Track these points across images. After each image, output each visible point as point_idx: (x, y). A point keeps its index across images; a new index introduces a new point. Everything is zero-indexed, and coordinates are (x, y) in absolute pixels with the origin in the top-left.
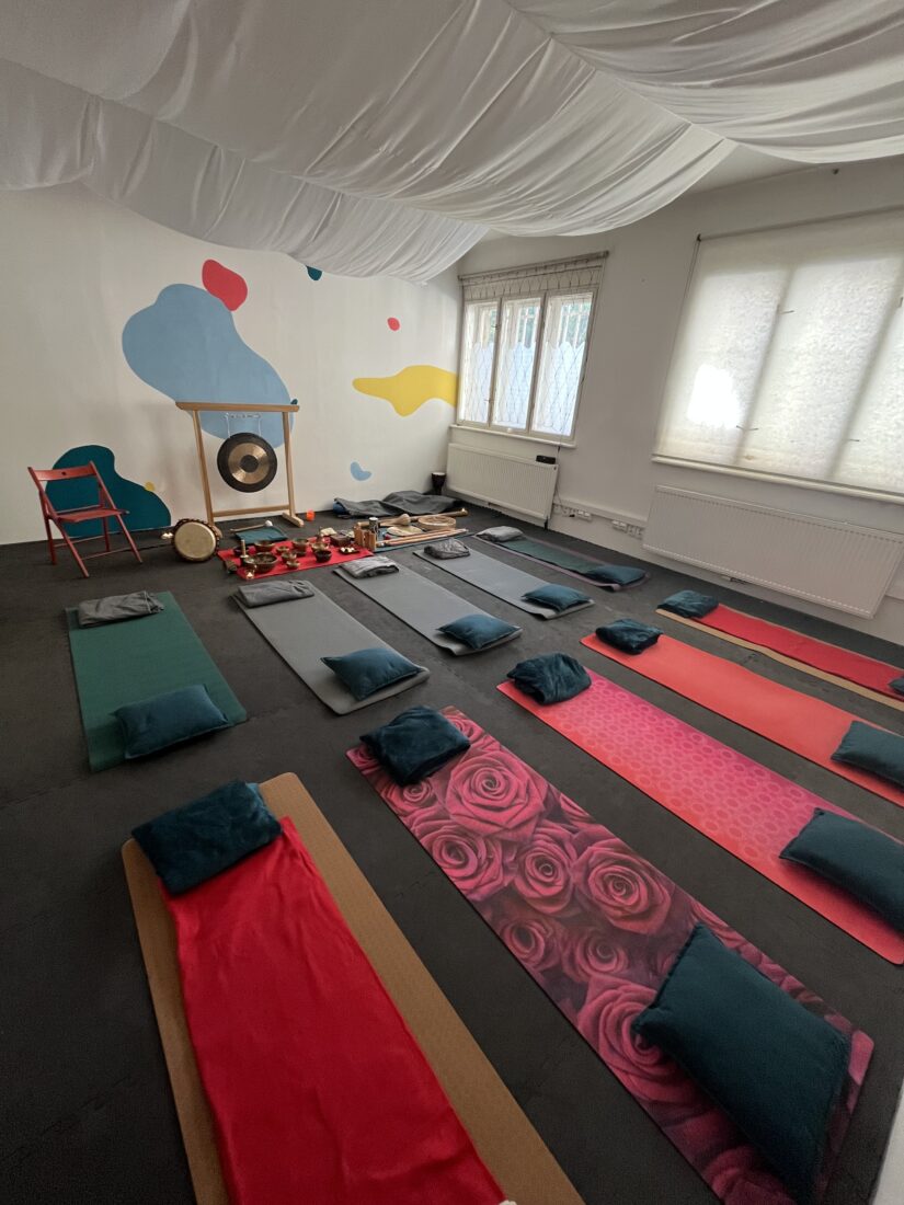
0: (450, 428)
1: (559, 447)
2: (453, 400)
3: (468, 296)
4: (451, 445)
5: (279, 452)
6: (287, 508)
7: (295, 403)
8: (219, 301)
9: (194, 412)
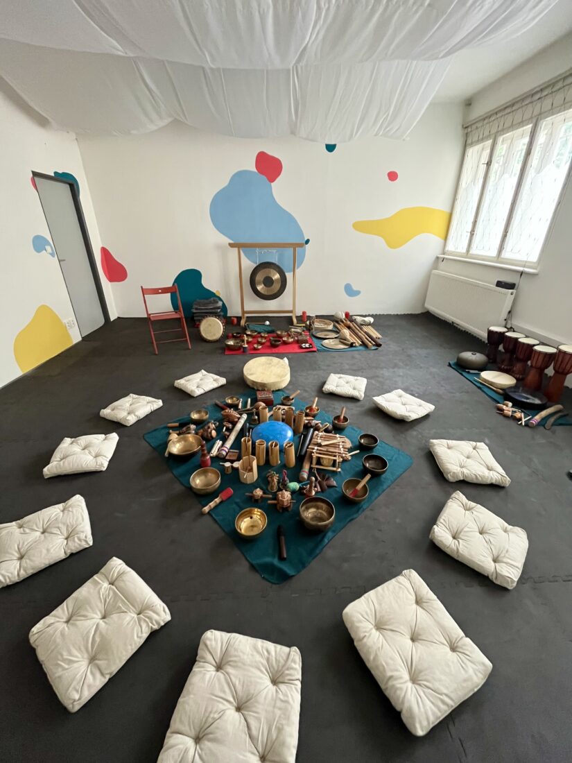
0: (438, 258)
1: (522, 273)
2: (444, 236)
3: (469, 141)
4: (435, 271)
5: (289, 276)
6: (291, 312)
7: (307, 242)
8: (264, 178)
9: (236, 249)
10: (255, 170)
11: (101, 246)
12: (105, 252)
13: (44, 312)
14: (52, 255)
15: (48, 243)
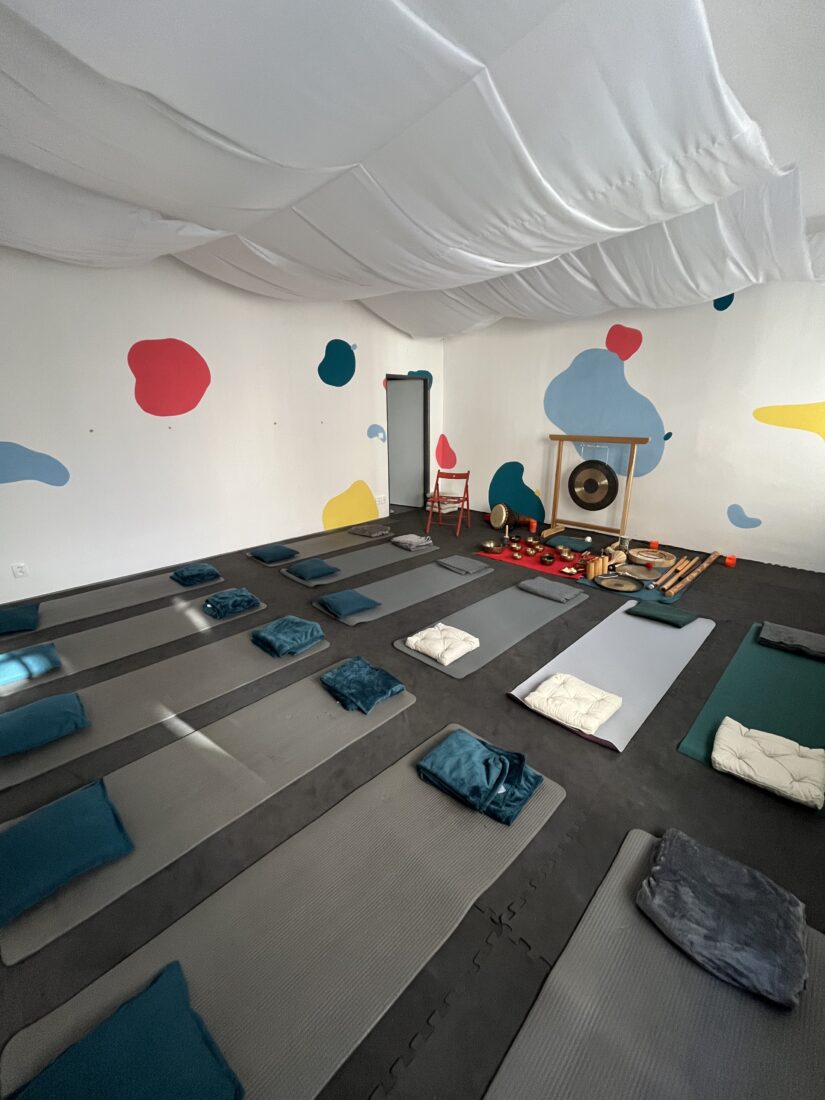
5: (622, 480)
6: (618, 531)
7: (668, 436)
8: (615, 356)
9: (558, 442)
10: (605, 348)
11: (441, 433)
12: (443, 440)
13: (360, 487)
14: (383, 440)
15: (382, 430)
